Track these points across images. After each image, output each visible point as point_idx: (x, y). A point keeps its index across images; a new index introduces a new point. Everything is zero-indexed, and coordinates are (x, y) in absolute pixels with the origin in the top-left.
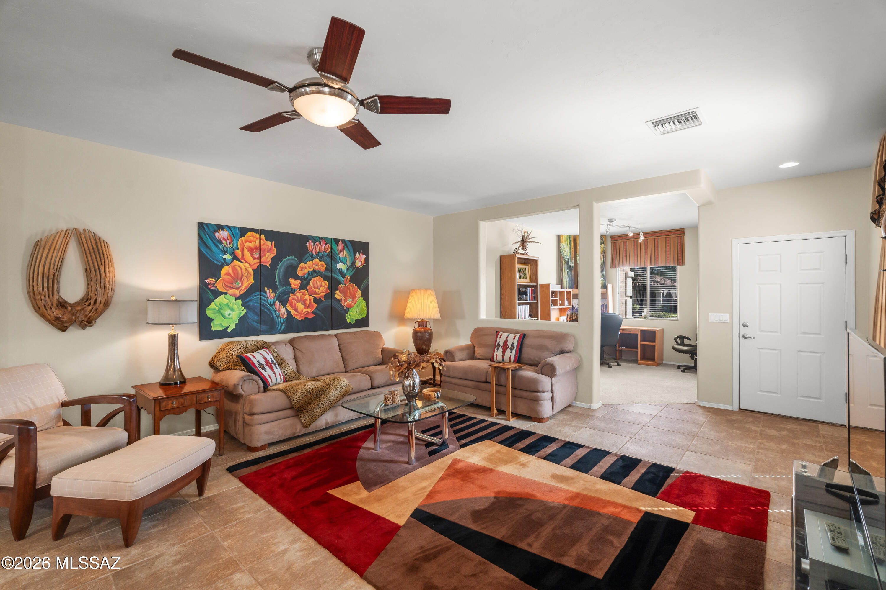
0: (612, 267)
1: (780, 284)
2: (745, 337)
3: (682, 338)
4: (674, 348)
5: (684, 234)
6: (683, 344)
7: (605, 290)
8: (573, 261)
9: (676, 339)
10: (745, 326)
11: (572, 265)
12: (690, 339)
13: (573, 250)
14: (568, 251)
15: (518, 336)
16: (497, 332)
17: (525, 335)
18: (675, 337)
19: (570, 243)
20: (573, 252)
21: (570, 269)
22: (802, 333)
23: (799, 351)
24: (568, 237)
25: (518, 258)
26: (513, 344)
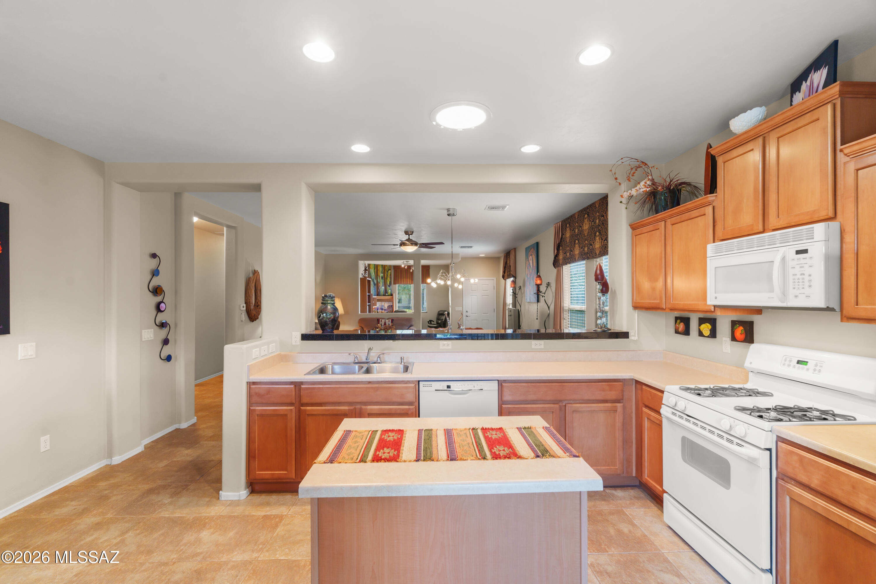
0: (395, 283)
1: (477, 296)
2: (467, 316)
3: (431, 321)
4: (429, 326)
5: (429, 268)
6: (431, 324)
7: (392, 297)
8: (376, 280)
9: (428, 322)
10: (467, 312)
11: (376, 282)
12: (433, 321)
13: (376, 273)
14: (373, 273)
15: (390, 320)
16: (378, 319)
17: (393, 320)
18: (428, 320)
19: (375, 269)
20: (376, 275)
21: (375, 284)
22: (483, 313)
23: (483, 320)
24: (373, 265)
25: (368, 280)
26: (389, 324)
